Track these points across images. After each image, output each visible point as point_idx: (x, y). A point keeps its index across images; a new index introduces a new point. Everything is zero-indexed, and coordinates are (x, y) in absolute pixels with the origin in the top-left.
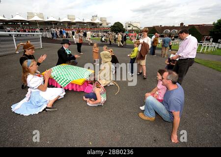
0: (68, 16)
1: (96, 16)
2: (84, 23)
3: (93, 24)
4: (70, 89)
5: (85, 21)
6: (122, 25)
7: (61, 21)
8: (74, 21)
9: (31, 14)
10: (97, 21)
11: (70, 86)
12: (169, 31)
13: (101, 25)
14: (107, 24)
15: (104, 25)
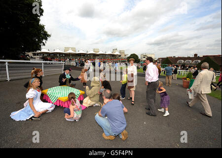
0: (94, 49)
1: (116, 49)
2: (106, 55)
3: (113, 55)
4: (58, 105)
5: (107, 53)
6: (137, 56)
7: (88, 53)
8: (98, 53)
9: (68, 48)
10: (117, 53)
11: (58, 102)
12: (183, 61)
13: (120, 56)
14: (125, 56)
15: (123, 56)
